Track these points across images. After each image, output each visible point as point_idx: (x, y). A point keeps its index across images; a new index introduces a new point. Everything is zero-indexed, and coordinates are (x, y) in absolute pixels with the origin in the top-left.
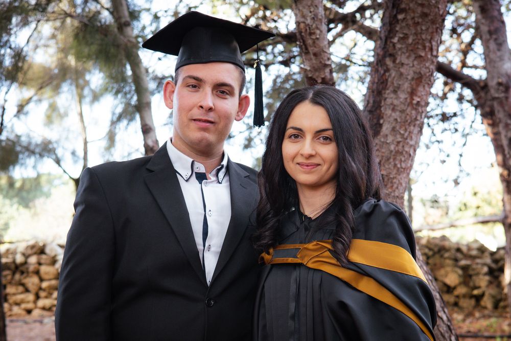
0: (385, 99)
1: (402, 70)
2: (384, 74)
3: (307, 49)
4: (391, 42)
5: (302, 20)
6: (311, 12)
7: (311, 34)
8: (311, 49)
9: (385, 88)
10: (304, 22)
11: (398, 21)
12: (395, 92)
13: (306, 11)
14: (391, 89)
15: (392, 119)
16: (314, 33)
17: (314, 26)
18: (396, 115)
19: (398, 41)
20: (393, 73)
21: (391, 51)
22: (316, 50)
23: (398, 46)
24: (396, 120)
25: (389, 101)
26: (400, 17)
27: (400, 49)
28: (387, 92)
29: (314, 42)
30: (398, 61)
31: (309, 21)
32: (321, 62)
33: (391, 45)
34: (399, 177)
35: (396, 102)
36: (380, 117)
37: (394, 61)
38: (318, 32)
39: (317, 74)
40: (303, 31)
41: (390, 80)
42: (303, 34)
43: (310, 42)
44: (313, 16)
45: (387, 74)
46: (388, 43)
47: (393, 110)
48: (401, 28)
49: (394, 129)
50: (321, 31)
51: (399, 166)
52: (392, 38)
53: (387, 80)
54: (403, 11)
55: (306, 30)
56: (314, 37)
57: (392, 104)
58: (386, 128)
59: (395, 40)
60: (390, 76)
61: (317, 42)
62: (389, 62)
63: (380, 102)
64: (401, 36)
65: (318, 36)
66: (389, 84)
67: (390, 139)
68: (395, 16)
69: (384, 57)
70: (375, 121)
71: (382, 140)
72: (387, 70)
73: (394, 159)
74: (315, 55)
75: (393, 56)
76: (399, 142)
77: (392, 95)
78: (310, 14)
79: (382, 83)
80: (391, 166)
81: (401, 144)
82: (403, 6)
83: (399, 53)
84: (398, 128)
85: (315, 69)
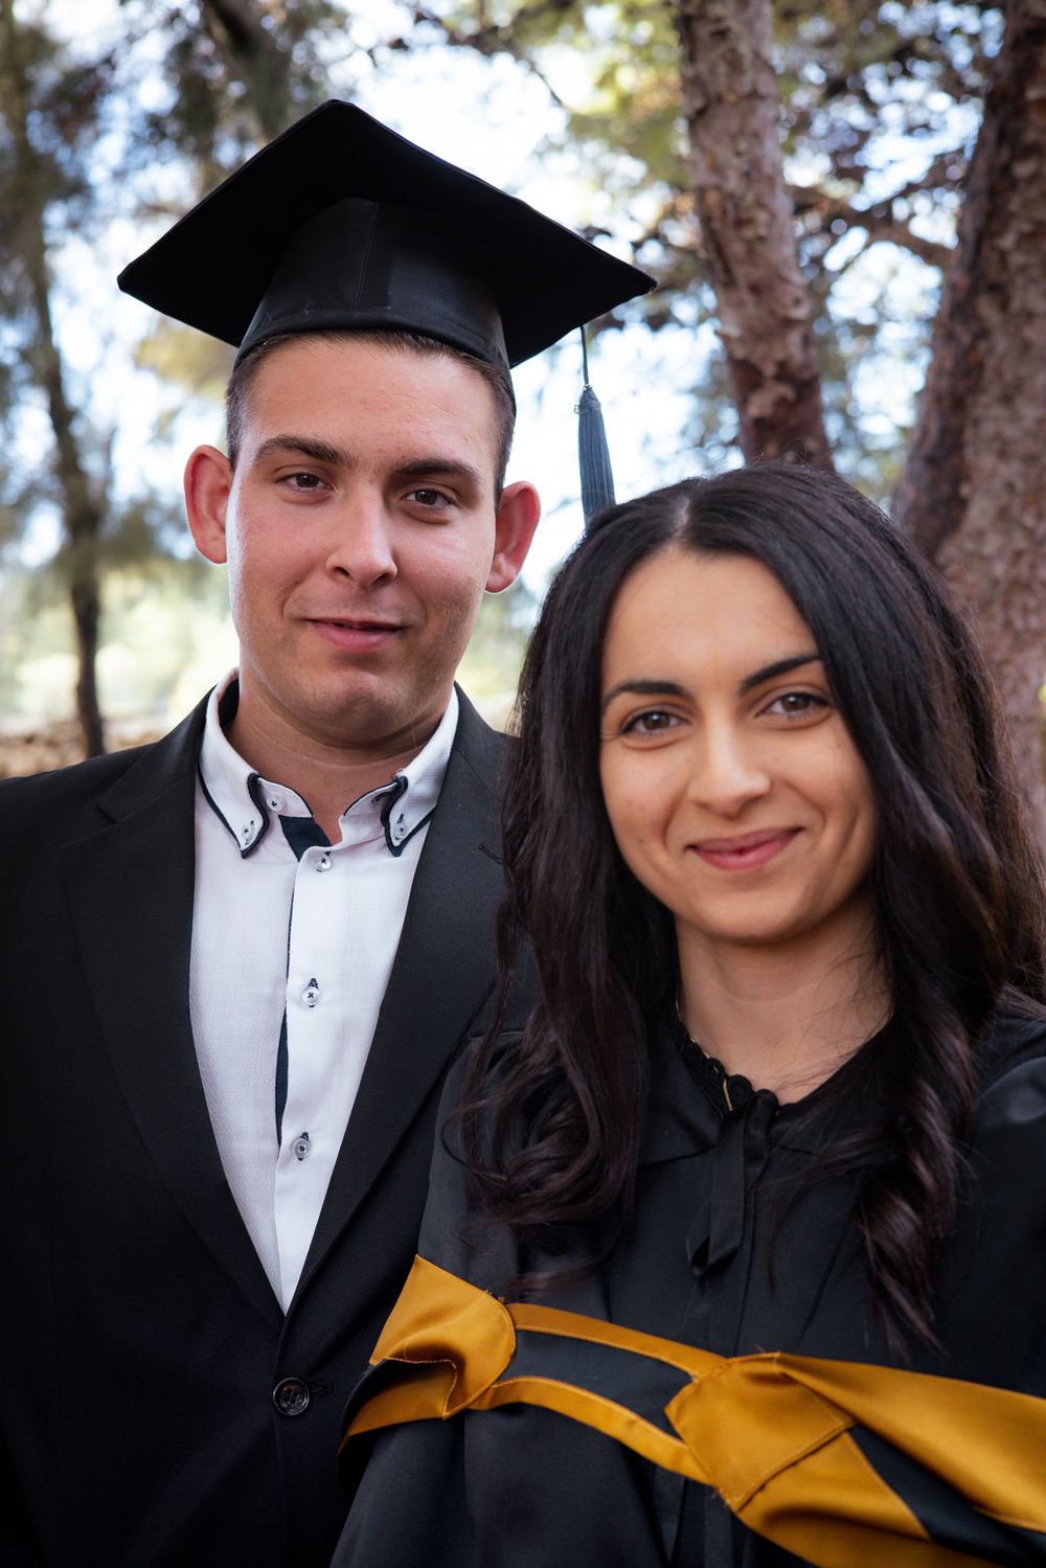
0: (977, 422)
1: (1030, 333)
2: (972, 347)
3: (728, 270)
4: (994, 248)
5: (712, 179)
6: (738, 154)
7: (740, 223)
8: (742, 273)
9: (976, 389)
10: (718, 188)
11: (1013, 184)
12: (1007, 399)
13: (723, 152)
14: (995, 391)
15: (997, 484)
16: (750, 222)
17: (750, 198)
18: (1011, 470)
19: (1019, 244)
20: (1001, 343)
21: (993, 273)
22: (756, 274)
23: (1017, 259)
24: (1010, 486)
25: (988, 429)
26: (1023, 169)
27: (1023, 269)
28: (984, 399)
29: (751, 251)
30: (1015, 305)
31: (733, 183)
32: (772, 313)
33: (994, 257)
34: (1019, 659)
35: (1010, 431)
36: (960, 475)
37: (1004, 306)
38: (762, 216)
39: (762, 349)
40: (716, 213)
41: (990, 363)
42: (716, 225)
43: (736, 248)
44: (746, 168)
45: (982, 346)
46: (986, 249)
47: (1003, 454)
48: (1026, 204)
49: (1003, 514)
50: (773, 215)
51: (1019, 624)
52: (998, 234)
53: (980, 365)
54: (1029, 151)
55: (724, 212)
56: (749, 233)
57: (998, 437)
58: (979, 512)
59: (1008, 241)
60: (990, 351)
61: (760, 248)
62: (987, 308)
63: (960, 431)
64: (1026, 227)
65: (762, 231)
66: (989, 374)
67: (992, 544)
68: (1006, 169)
69: (973, 292)
70: (945, 489)
71: (969, 545)
72: (983, 334)
73: (1007, 605)
74: (756, 289)
75: (1000, 292)
76: (1018, 555)
77: (999, 411)
78: (735, 162)
79: (968, 373)
80: (996, 625)
81: (1026, 561)
82: (1031, 136)
83: (1020, 280)
84: (1016, 509)
85: (757, 335)
